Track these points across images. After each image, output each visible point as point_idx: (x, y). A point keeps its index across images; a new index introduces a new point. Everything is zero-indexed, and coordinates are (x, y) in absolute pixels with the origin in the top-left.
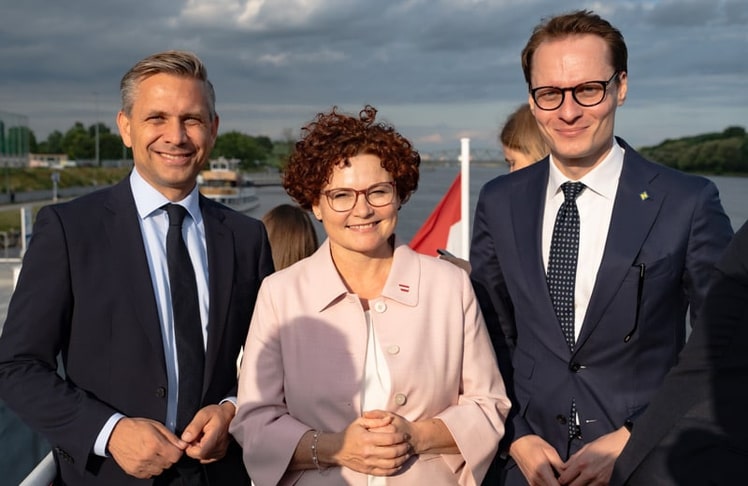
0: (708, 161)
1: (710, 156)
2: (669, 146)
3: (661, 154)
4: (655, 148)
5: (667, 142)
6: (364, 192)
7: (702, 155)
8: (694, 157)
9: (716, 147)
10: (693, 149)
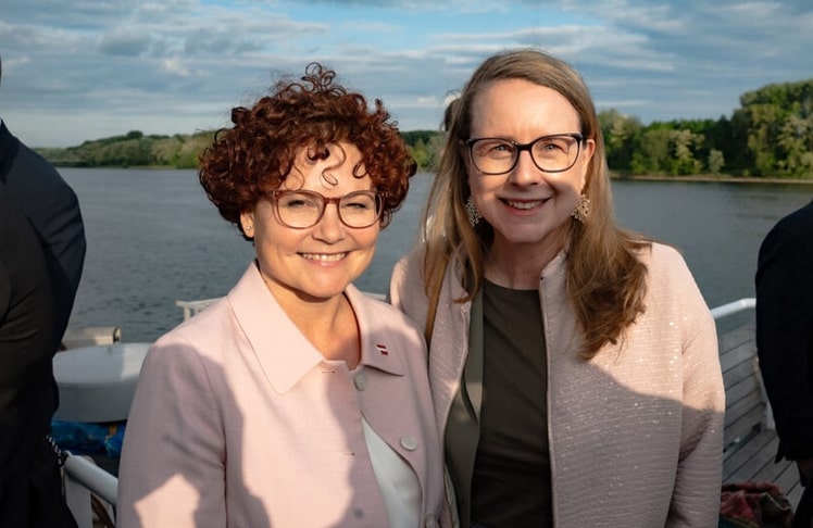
0: (117, 157)
1: (118, 153)
2: (88, 146)
3: (82, 152)
4: (77, 148)
5: (87, 143)
6: (337, 201)
7: (112, 153)
8: (107, 154)
9: (121, 147)
10: (105, 149)
